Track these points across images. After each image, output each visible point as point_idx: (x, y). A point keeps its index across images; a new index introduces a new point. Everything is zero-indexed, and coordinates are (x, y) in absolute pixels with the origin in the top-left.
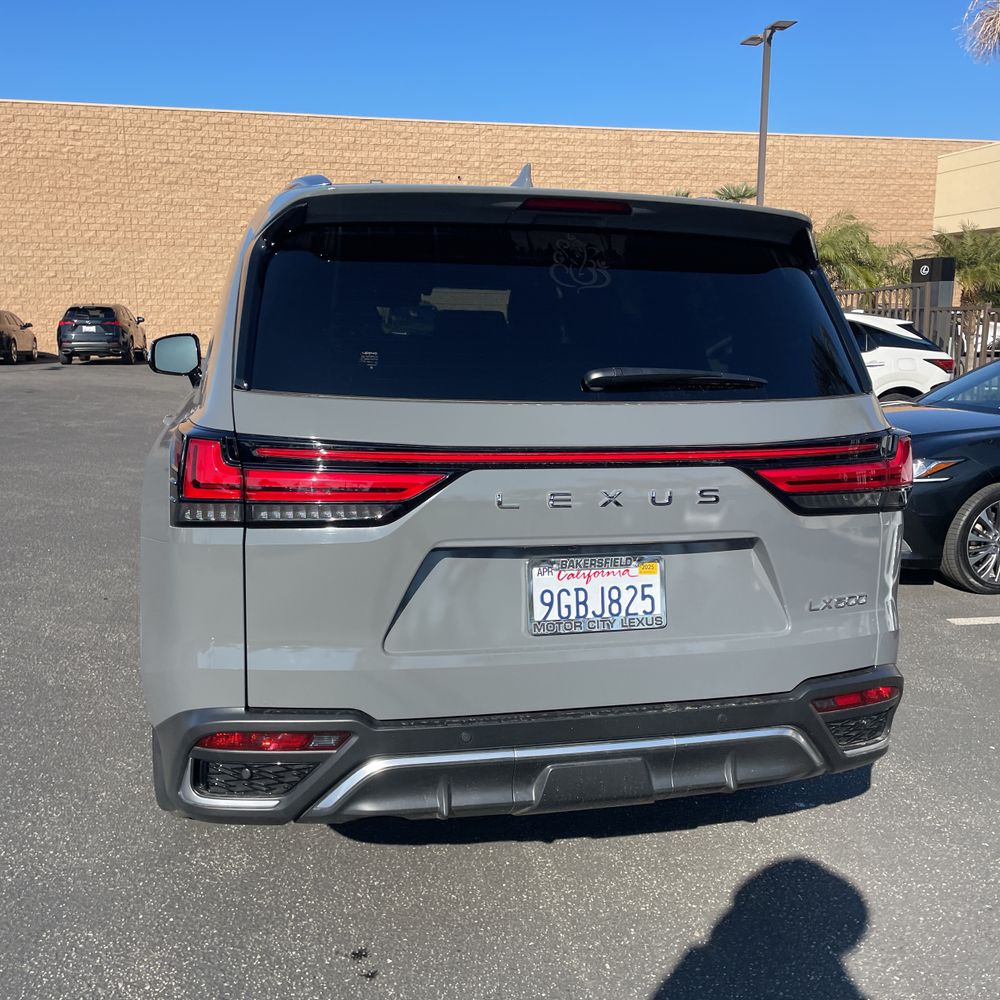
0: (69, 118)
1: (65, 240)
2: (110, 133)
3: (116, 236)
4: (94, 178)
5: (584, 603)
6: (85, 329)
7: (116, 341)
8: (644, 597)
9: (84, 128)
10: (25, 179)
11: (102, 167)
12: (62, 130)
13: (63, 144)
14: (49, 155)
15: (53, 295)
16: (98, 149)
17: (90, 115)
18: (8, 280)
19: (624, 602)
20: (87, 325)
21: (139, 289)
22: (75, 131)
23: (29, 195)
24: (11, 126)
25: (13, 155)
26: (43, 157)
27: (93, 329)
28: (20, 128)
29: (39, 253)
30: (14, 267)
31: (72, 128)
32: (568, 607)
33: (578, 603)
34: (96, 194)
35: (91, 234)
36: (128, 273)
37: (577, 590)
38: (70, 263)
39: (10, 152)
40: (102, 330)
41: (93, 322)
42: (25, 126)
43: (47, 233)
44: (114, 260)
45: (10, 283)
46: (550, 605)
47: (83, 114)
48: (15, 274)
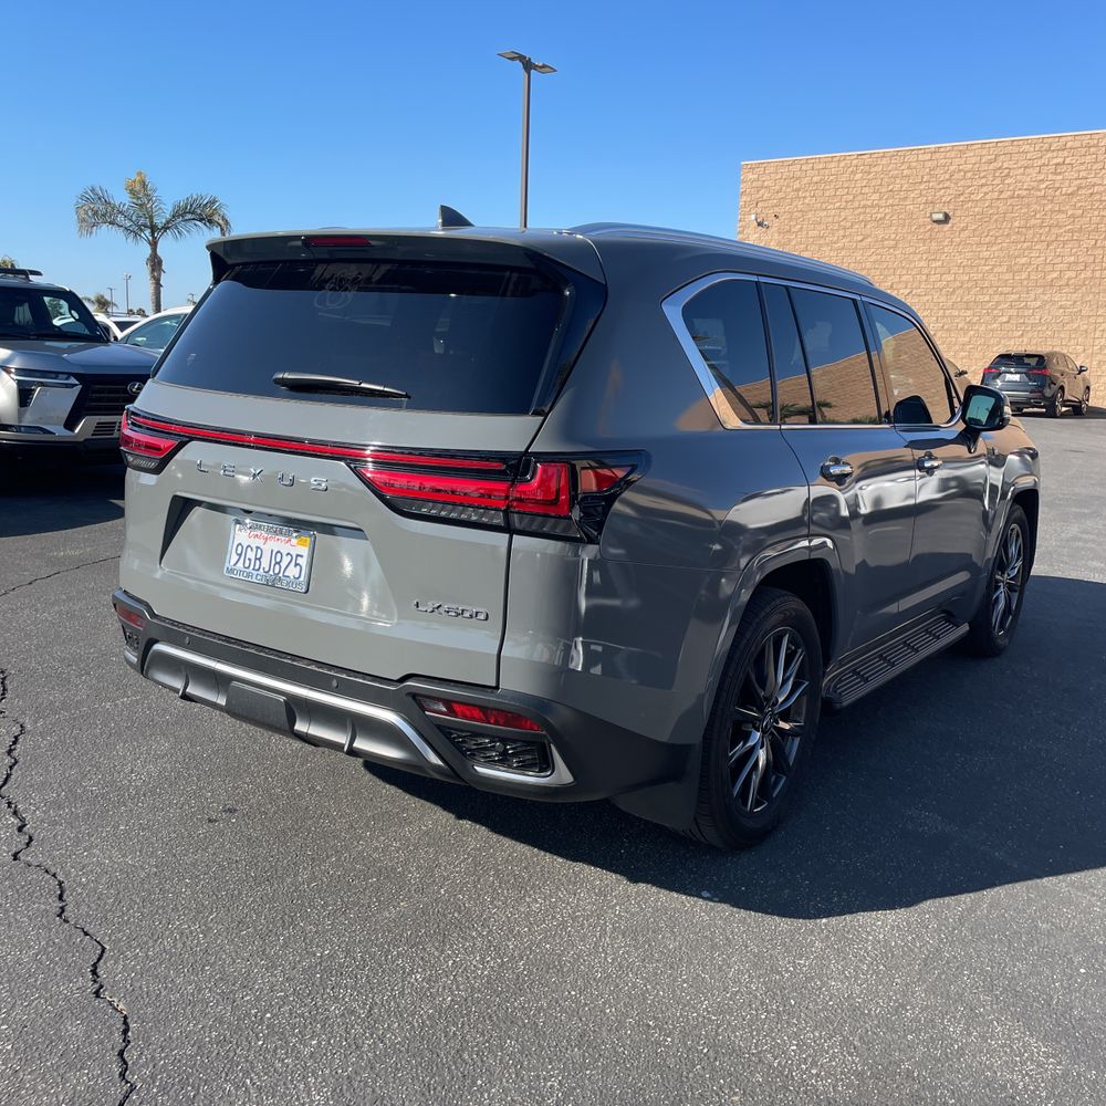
0: (1053, 151)
1: (1025, 282)
2: (1096, 162)
3: (1083, 276)
4: (1070, 213)
5: (259, 559)
6: (1009, 377)
7: (1041, 392)
8: (296, 565)
9: (1068, 161)
10: (996, 221)
11: (1079, 201)
12: (1044, 165)
13: (1042, 180)
14: (1025, 193)
15: (1003, 342)
16: (1078, 181)
17: (1077, 144)
18: (960, 326)
19: (284, 565)
20: (1011, 373)
21: (1098, 334)
22: (1057, 164)
23: (996, 237)
24: (991, 167)
25: (988, 197)
26: (1018, 196)
27: (1017, 377)
28: (1000, 168)
29: (996, 298)
30: (969, 313)
31: (1055, 161)
32: (250, 560)
33: (256, 559)
34: (1068, 231)
35: (1055, 275)
36: (1089, 316)
37: (257, 548)
38: (1026, 307)
39: (986, 194)
40: (1027, 379)
41: (1020, 370)
42: (1005, 165)
43: (1008, 276)
44: (1075, 302)
45: (961, 329)
46: (240, 555)
47: (1069, 145)
48: (968, 319)
